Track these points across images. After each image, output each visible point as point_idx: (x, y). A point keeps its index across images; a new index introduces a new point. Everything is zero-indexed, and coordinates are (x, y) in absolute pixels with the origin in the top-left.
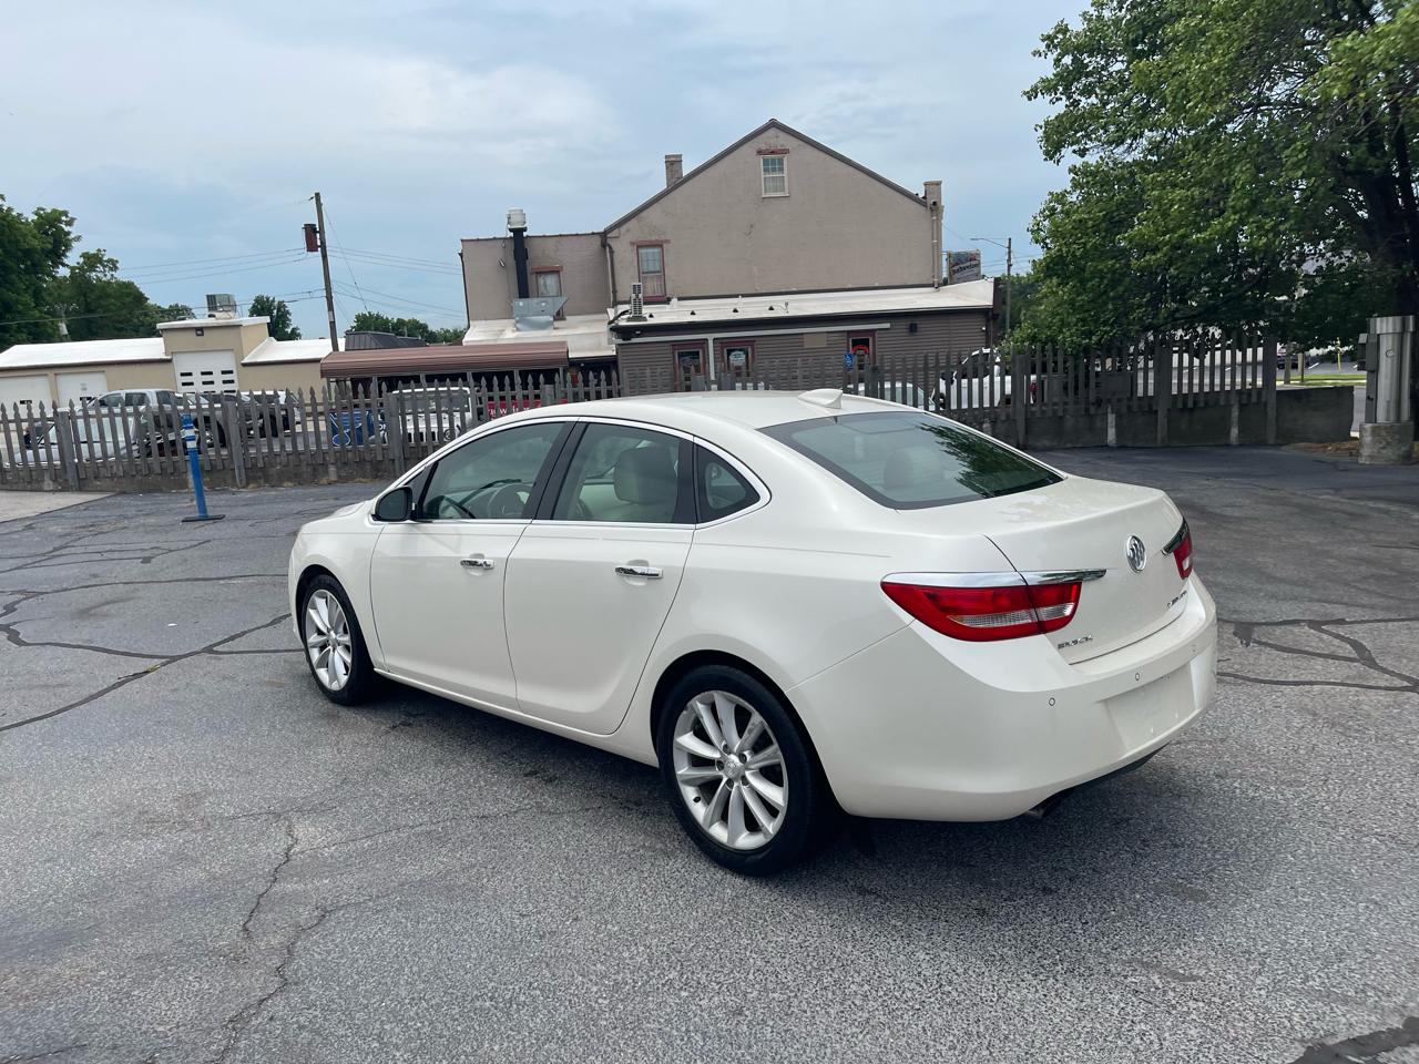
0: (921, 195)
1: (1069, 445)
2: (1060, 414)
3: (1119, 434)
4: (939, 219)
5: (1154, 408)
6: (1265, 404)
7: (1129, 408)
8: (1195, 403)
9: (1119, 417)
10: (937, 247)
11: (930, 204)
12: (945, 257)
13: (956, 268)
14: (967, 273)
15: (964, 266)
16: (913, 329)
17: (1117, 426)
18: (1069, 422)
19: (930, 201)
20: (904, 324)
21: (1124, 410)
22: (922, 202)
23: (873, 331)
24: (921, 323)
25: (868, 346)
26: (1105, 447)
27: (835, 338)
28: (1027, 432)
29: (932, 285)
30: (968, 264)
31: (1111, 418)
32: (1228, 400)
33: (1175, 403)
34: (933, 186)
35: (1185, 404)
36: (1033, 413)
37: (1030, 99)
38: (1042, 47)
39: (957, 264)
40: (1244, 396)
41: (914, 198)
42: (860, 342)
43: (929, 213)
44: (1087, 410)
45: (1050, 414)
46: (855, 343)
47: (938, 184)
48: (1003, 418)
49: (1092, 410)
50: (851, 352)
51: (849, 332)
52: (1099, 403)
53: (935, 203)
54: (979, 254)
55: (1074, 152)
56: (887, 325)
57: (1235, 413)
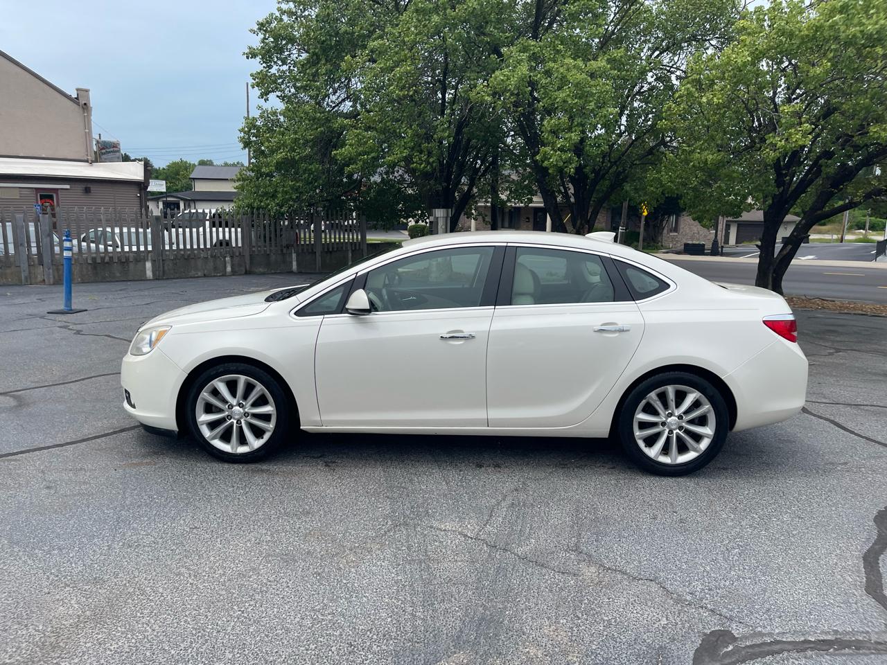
0: (74, 96)
1: (273, 271)
2: (268, 253)
3: (298, 265)
4: (89, 115)
5: (315, 250)
6: (362, 250)
7: (303, 250)
8: (333, 248)
9: (297, 256)
10: (88, 135)
11: (81, 103)
12: (94, 143)
13: (104, 151)
14: (110, 155)
15: (107, 151)
16: (87, 191)
17: (297, 261)
18: (273, 258)
19: (82, 102)
20: (81, 187)
21: (300, 251)
22: (76, 101)
23: (57, 189)
24: (93, 188)
25: (53, 201)
26: (291, 272)
27: (25, 192)
28: (251, 263)
29: (87, 161)
30: (112, 149)
31: (294, 256)
32: (346, 248)
33: (324, 249)
34: (83, 92)
35: (328, 249)
36: (254, 251)
37: (248, 58)
38: (256, 27)
39: (103, 149)
40: (353, 246)
41: (68, 97)
42: (46, 197)
43: (81, 110)
44: (282, 251)
45: (263, 252)
46: (42, 197)
47: (87, 91)
48: (237, 254)
49: (285, 251)
50: (39, 203)
51: (36, 189)
52: (288, 247)
53: (85, 104)
54: (119, 144)
55: (278, 96)
56: (68, 187)
57: (350, 255)
